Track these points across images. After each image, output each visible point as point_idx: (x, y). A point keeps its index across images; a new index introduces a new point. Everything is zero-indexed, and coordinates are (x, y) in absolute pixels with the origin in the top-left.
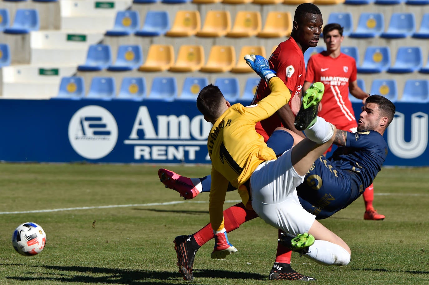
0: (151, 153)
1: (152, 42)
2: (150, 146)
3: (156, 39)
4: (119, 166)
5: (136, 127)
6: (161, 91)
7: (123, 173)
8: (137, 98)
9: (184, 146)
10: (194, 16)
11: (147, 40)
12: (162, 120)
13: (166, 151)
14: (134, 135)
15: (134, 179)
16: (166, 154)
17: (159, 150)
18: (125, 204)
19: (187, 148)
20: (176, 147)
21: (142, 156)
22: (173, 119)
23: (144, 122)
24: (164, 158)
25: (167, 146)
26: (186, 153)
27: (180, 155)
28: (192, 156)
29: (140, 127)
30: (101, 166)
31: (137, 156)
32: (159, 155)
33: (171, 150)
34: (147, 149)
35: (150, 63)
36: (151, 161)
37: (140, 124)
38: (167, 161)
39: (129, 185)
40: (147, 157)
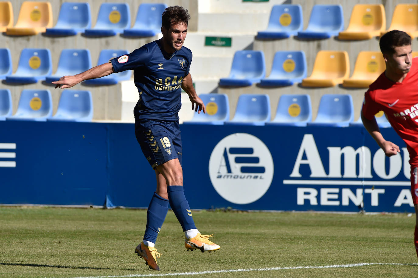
0: (318, 197)
1: (319, 47)
2: (318, 188)
3: (324, 43)
5: (299, 161)
6: (332, 114)
7: (282, 224)
9: (364, 187)
10: (378, 11)
11: (313, 45)
12: (334, 152)
13: (340, 194)
14: (296, 173)
16: (340, 199)
17: (329, 193)
19: (367, 191)
20: (354, 189)
21: (307, 201)
22: (349, 151)
24: (337, 203)
25: (341, 187)
26: (367, 198)
27: (358, 200)
28: (375, 202)
29: (304, 162)
31: (300, 201)
32: (329, 200)
33: (347, 194)
34: (314, 192)
35: (317, 76)
36: (319, 207)
37: (305, 157)
38: (341, 208)
40: (314, 202)
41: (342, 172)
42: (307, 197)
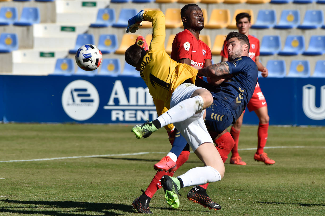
4: (100, 126)
7: (103, 131)
8: (114, 74)
11: (121, 31)
14: (111, 102)
15: (111, 135)
16: (136, 117)
17: (130, 114)
18: (104, 154)
23: (119, 92)
24: (134, 119)
25: (136, 110)
30: (86, 125)
35: (123, 48)
36: (124, 122)
37: (116, 94)
38: (136, 122)
39: (108, 140)
40: (121, 119)
41: (137, 101)
42: (118, 116)
